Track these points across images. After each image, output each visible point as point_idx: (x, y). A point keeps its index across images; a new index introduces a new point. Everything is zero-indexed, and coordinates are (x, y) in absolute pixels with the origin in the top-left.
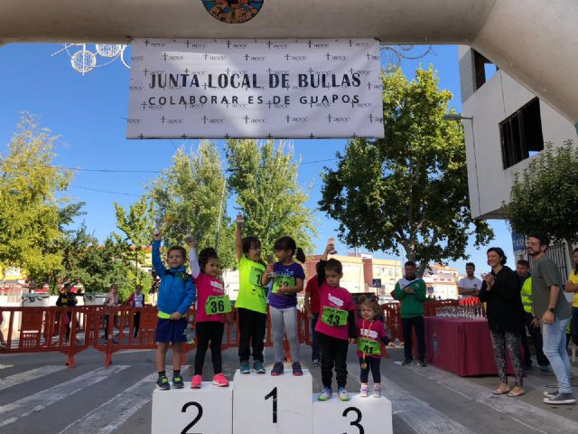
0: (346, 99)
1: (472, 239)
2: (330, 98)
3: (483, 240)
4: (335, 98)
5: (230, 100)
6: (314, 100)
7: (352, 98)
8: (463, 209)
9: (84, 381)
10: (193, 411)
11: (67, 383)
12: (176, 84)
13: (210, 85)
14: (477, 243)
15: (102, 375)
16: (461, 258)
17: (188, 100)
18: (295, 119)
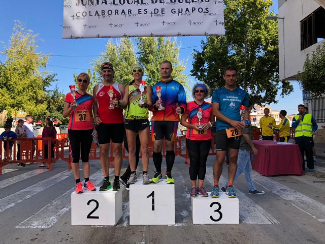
0: (200, 10)
1: (280, 91)
2: (190, 10)
3: (286, 91)
4: (193, 9)
5: (126, 12)
6: (180, 11)
7: (204, 10)
8: (275, 74)
9: (56, 179)
10: (93, 204)
11: (46, 180)
12: (92, 3)
13: (114, 3)
14: (283, 94)
15: (66, 175)
16: (273, 102)
17: (100, 13)
18: (168, 24)
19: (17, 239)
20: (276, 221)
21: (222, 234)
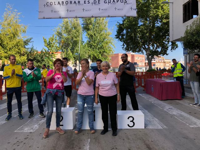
4: (118, 1)
5: (77, 2)
6: (110, 2)
7: (124, 1)
17: (61, 3)
19: (16, 138)
20: (165, 127)
21: (135, 134)
